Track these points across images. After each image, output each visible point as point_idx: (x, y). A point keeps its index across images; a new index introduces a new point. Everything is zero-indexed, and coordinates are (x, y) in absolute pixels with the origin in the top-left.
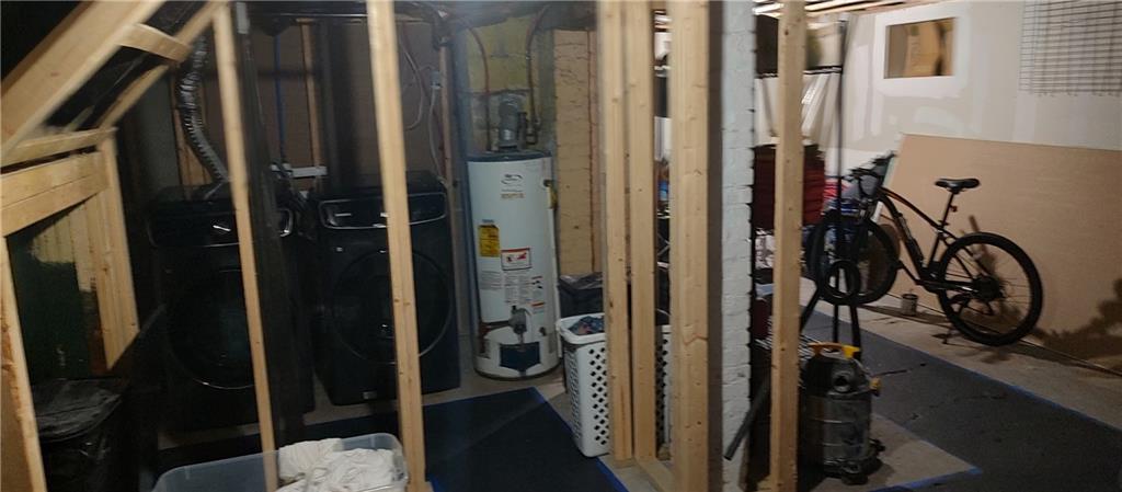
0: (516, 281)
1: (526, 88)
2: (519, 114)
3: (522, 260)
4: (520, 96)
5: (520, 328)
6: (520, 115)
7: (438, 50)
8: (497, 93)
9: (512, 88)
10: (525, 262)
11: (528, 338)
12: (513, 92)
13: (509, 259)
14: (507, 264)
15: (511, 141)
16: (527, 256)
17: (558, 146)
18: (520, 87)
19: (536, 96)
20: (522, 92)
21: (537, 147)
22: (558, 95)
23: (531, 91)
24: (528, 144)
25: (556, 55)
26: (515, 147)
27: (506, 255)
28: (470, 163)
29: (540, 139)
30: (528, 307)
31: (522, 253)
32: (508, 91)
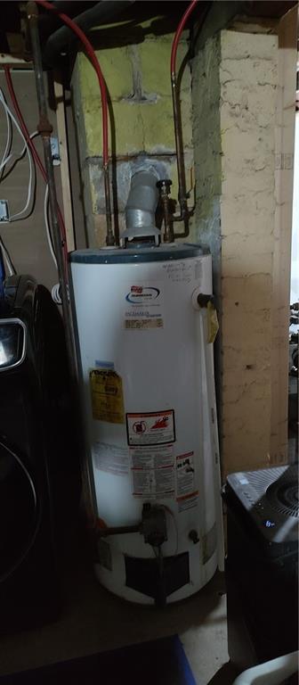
0: (151, 463)
1: (173, 150)
2: (159, 184)
3: (159, 430)
4: (165, 164)
5: (156, 539)
6: (161, 185)
7: (54, 108)
8: (128, 158)
9: (151, 149)
10: (167, 432)
11: (170, 549)
12: (151, 156)
13: (139, 428)
14: (134, 436)
15: (144, 228)
16: (170, 421)
17: (222, 237)
18: (164, 148)
19: (188, 163)
20: (166, 156)
21: (189, 240)
22: (224, 150)
23: (180, 156)
24: (173, 237)
25: (223, 77)
26: (153, 238)
27: (132, 421)
28: (74, 266)
29: (192, 229)
30: (171, 502)
31: (161, 418)
32: (144, 154)
